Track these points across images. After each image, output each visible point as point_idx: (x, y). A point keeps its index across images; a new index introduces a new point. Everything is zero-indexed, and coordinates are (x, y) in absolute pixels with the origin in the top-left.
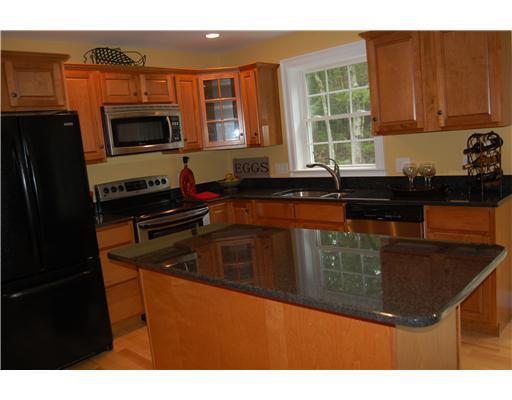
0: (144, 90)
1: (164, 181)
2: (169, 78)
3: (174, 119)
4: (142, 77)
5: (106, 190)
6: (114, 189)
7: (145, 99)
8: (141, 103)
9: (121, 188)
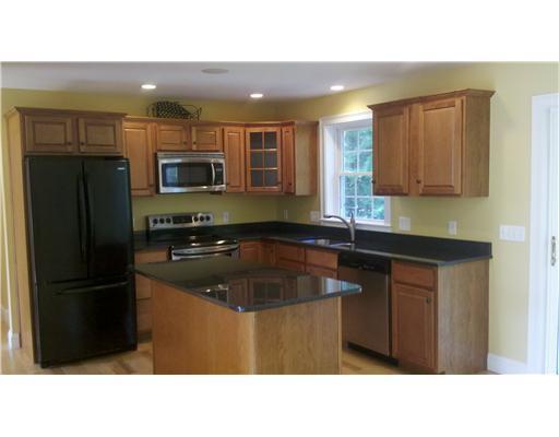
0: (194, 140)
1: (208, 218)
2: (218, 130)
3: (218, 165)
4: (194, 129)
5: (155, 221)
6: (162, 221)
7: (194, 147)
8: (191, 150)
9: (168, 221)
